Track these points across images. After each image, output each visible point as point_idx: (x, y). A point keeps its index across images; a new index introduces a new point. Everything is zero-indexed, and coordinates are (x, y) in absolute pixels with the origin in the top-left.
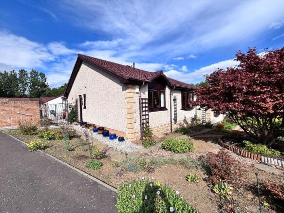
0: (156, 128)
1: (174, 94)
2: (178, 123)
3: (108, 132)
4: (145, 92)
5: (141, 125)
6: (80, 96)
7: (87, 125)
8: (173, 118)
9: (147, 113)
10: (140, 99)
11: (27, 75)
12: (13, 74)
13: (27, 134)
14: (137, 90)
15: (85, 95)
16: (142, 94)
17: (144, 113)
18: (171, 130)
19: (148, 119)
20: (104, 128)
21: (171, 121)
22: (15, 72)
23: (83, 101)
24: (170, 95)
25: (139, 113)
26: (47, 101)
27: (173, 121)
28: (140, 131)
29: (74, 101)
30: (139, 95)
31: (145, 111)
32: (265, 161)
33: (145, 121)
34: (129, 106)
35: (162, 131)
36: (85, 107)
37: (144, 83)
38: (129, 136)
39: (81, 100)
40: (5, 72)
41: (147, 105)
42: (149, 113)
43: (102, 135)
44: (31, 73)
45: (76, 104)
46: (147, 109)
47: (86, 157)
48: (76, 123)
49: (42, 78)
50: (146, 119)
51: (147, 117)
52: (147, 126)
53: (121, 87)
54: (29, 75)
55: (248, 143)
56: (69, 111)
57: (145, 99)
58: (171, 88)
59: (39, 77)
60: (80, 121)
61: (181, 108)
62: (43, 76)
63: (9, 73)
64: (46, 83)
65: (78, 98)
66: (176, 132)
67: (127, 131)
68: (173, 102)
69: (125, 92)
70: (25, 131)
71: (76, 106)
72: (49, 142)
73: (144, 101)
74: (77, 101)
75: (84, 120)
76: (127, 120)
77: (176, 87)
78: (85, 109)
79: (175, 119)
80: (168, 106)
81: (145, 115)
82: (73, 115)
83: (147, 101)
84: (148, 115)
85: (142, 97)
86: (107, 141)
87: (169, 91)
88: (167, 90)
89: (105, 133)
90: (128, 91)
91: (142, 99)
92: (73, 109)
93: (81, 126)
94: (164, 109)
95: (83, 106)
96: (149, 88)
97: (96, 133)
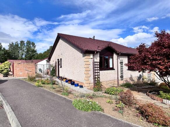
0: (105, 82)
1: (121, 59)
2: (124, 80)
3: (74, 82)
4: (97, 58)
5: (94, 78)
6: (58, 60)
7: (62, 79)
8: (120, 75)
9: (98, 71)
10: (93, 62)
11: (24, 44)
12: (17, 44)
13: (31, 81)
14: (92, 56)
15: (61, 59)
16: (95, 59)
17: (96, 71)
18: (118, 84)
19: (99, 75)
20: (71, 80)
21: (118, 78)
22: (18, 43)
23: (60, 63)
24: (117, 59)
25: (93, 71)
26: (38, 63)
27: (120, 78)
28: (93, 82)
29: (54, 63)
30: (93, 60)
31: (97, 70)
32: (165, 102)
33: (97, 77)
34: (86, 66)
35: (111, 85)
36: (61, 67)
37: (95, 52)
38: (86, 85)
39: (59, 62)
40: (12, 43)
41: (98, 66)
42: (100, 72)
43: (70, 84)
44: (27, 43)
45: (56, 65)
46: (98, 69)
47: (62, 92)
48: (55, 77)
49: (33, 46)
50: (97, 75)
51: (98, 74)
52: (98, 80)
53: (82, 55)
54: (26, 44)
55: (161, 92)
56: (51, 69)
57: (97, 62)
58: (118, 54)
59: (31, 45)
60: (57, 76)
61: (127, 69)
62: (33, 44)
63: (14, 43)
64: (35, 49)
65: (57, 61)
66: (122, 86)
67: (85, 82)
68: (119, 64)
69: (84, 58)
70: (31, 79)
71: (56, 66)
72: (43, 85)
73: (96, 63)
74: (56, 63)
75: (60, 75)
76: (85, 75)
77: (121, 54)
78: (61, 68)
79: (122, 77)
80: (115, 67)
81: (97, 73)
82: (54, 72)
83: (98, 64)
84: (99, 73)
85: (95, 61)
86: (73, 87)
87: (117, 56)
88: (115, 56)
89: (72, 83)
90: (86, 57)
91: (95, 62)
92: (53, 68)
93: (58, 79)
94: (113, 69)
95: (60, 66)
96: (100, 55)
97: (67, 83)
